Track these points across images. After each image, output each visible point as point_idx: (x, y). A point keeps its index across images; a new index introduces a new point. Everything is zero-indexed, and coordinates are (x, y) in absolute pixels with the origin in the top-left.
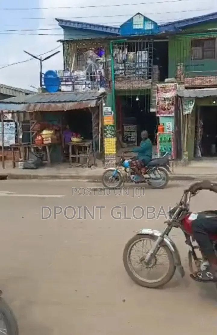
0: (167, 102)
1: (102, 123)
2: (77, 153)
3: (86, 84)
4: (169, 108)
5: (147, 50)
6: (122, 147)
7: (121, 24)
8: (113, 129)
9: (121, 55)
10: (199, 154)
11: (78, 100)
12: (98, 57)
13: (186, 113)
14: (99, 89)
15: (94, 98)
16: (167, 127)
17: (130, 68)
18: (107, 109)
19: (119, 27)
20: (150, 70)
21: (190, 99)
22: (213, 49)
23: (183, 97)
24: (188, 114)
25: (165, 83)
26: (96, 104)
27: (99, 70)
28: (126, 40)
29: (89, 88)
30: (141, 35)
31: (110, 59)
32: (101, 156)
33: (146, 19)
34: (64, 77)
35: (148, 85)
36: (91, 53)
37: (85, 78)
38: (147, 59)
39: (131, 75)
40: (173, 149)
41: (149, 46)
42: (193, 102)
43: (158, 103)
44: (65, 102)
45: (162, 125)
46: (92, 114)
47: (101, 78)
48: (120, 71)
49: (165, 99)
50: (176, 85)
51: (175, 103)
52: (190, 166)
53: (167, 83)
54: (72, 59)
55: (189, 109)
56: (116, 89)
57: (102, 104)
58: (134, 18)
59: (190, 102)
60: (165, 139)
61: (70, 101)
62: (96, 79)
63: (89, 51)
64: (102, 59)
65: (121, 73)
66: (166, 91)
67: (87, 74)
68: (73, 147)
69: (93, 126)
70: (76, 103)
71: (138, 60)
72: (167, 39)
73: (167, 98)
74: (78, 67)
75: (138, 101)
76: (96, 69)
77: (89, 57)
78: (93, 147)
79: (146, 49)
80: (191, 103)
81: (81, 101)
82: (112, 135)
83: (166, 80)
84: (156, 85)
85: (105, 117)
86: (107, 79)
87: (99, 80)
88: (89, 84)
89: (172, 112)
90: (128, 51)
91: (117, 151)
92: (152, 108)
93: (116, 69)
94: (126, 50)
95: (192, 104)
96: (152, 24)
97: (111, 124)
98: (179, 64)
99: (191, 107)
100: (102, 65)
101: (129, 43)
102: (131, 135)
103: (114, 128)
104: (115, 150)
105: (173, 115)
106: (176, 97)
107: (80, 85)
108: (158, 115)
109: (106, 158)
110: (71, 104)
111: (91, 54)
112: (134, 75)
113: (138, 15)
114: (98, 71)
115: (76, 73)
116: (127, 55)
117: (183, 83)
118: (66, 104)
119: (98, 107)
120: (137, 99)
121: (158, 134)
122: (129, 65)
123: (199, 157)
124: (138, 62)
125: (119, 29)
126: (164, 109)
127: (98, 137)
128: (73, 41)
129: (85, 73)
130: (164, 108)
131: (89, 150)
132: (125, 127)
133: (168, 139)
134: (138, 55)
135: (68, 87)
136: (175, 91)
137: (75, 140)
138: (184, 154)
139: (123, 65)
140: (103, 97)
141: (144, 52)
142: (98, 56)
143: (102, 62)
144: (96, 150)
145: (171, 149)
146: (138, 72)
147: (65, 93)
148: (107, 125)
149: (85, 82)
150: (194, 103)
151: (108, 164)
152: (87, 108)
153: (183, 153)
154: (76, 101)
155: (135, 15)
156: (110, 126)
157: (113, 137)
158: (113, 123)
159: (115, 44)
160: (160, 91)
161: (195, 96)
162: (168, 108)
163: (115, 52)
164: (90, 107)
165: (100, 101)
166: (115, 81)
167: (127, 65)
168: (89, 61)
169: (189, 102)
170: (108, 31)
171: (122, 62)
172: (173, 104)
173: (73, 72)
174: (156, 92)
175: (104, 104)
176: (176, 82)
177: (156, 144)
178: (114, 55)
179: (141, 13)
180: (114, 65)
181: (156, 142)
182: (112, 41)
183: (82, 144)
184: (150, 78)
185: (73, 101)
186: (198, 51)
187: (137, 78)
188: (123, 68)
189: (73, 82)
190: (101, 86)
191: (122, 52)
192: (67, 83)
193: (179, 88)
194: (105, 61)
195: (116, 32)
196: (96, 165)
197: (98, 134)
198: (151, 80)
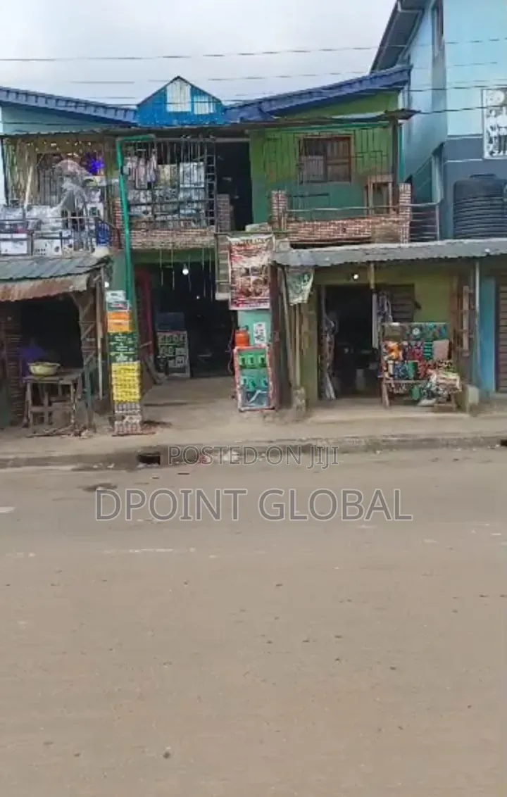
0: (253, 278)
1: (105, 329)
2: (46, 402)
3: (61, 238)
4: (258, 291)
5: (202, 160)
6: (155, 383)
7: (140, 100)
8: (130, 342)
9: (143, 170)
10: (330, 392)
11: (43, 276)
12: (88, 175)
13: (297, 300)
14: (93, 250)
15: (82, 270)
16: (255, 335)
17: (163, 201)
18: (115, 297)
19: (135, 107)
20: (211, 205)
21: (302, 271)
22: (347, 161)
23: (288, 266)
24: (299, 304)
25: (247, 234)
26: (88, 285)
27: (94, 206)
28: (152, 136)
29: (70, 246)
30: (187, 127)
31: (117, 181)
32: (106, 406)
33: (196, 92)
34: (7, 222)
35: (207, 239)
36: (71, 166)
37: (60, 224)
38: (203, 180)
39: (169, 217)
40: (271, 383)
41: (206, 151)
42: (309, 276)
43: (233, 282)
44: (11, 280)
45: (245, 329)
46: (80, 308)
47: (96, 224)
48: (144, 208)
49: (247, 270)
50: (271, 238)
51: (269, 280)
52: (310, 420)
53: (252, 233)
54: (26, 181)
55: (301, 293)
56: (134, 248)
57: (101, 285)
58: (169, 88)
59: (304, 277)
60: (252, 362)
61: (25, 278)
62: (86, 227)
63: (65, 161)
64: (97, 179)
65: (146, 213)
66: (249, 254)
67: (64, 214)
68: (35, 387)
69: (82, 338)
70: (39, 282)
71: (183, 184)
72: (247, 136)
73: (254, 269)
74: (41, 198)
75: (187, 276)
76: (85, 204)
77: (67, 176)
78: (84, 386)
79: (199, 158)
80: (306, 278)
81: (51, 277)
82: (129, 356)
83: (249, 228)
84: (227, 240)
85: (110, 313)
86: (112, 225)
87: (93, 227)
88: (69, 237)
89: (265, 301)
90: (160, 162)
91: (142, 393)
92: (220, 291)
93: (131, 203)
94: (154, 159)
95: (308, 281)
96: (211, 104)
97: (126, 328)
98: (274, 192)
99: (308, 287)
100: (99, 193)
101: (159, 145)
102: (174, 353)
103: (133, 339)
104: (137, 390)
105: (267, 306)
106: (271, 266)
107: (46, 241)
108: (233, 308)
109: (116, 412)
110: (27, 285)
111: (70, 168)
112: (176, 216)
113: (178, 83)
114: (89, 207)
115: (36, 212)
116: (157, 172)
117: (287, 235)
118: (13, 286)
119: (94, 291)
120: (186, 272)
121: (235, 351)
122: (161, 193)
123: (331, 399)
124: (181, 186)
125: (135, 111)
126: (248, 294)
127: (97, 361)
128: (27, 138)
129: (59, 212)
130: (248, 290)
131: (75, 393)
132: (160, 335)
133: (260, 361)
134: (181, 170)
135: (18, 245)
136: (268, 252)
137: (38, 369)
138: (297, 394)
139: (148, 193)
140: (105, 267)
141: (196, 164)
142: (88, 173)
143: (99, 187)
144: (93, 392)
145: (267, 384)
146: (184, 209)
147: (10, 258)
148: (117, 334)
149: (61, 234)
150: (311, 280)
151: (122, 425)
152: (65, 295)
153: (294, 392)
154: (38, 278)
155: (172, 82)
156: (124, 334)
157: (131, 359)
158: (130, 329)
159: (127, 145)
160: (236, 254)
161: (313, 264)
162: (255, 291)
163: (129, 165)
164: (74, 292)
165: (98, 277)
166: (130, 230)
167: (157, 193)
168: (68, 185)
169: (301, 278)
170: (110, 115)
171: (146, 187)
172: (265, 282)
173: (30, 208)
174: (227, 254)
175: (107, 285)
176: (269, 233)
177: (234, 374)
178: (126, 171)
179: (182, 76)
180: (126, 195)
181: (233, 369)
182: (119, 139)
183: (57, 378)
184: (212, 223)
185: (32, 279)
186: (315, 164)
187: (182, 223)
188: (149, 199)
189: (30, 233)
190: (98, 242)
191: (146, 163)
192: (16, 236)
193: (278, 246)
194: (104, 184)
195: (130, 118)
196: (93, 428)
197: (96, 355)
198: (214, 227)
